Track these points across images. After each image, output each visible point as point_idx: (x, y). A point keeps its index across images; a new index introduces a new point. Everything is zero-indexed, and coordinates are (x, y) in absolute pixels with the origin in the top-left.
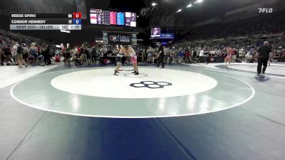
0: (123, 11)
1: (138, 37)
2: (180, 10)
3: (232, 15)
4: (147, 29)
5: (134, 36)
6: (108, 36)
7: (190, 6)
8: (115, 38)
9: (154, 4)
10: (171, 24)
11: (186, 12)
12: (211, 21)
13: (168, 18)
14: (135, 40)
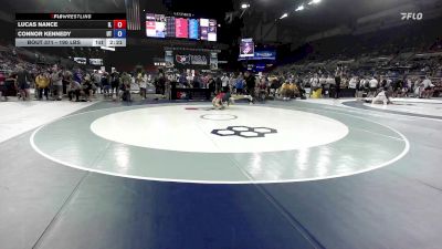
0: (197, 16)
1: (220, 57)
2: (285, 15)
3: (367, 23)
4: (234, 44)
5: (214, 55)
6: (174, 55)
7: (301, 8)
8: (183, 59)
9: (244, 6)
10: (272, 38)
11: (295, 17)
12: (335, 32)
13: (267, 28)
14: (215, 63)
